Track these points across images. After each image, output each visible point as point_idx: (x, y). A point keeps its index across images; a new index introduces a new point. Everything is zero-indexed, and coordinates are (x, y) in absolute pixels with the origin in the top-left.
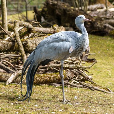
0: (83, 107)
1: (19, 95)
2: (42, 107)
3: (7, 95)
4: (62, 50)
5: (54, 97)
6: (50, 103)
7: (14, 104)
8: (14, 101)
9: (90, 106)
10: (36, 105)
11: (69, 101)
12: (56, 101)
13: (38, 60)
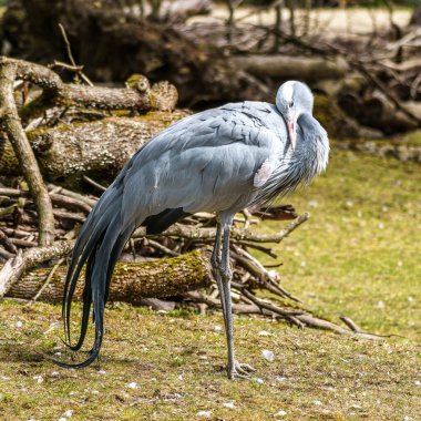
0: (307, 391)
1: (55, 345)
2: (158, 391)
3: (9, 342)
4: (228, 174)
5: (190, 353)
6: (180, 377)
7: (46, 380)
8: (41, 366)
9: (331, 388)
10: (133, 385)
11: (250, 367)
12: (201, 369)
13: (137, 210)
